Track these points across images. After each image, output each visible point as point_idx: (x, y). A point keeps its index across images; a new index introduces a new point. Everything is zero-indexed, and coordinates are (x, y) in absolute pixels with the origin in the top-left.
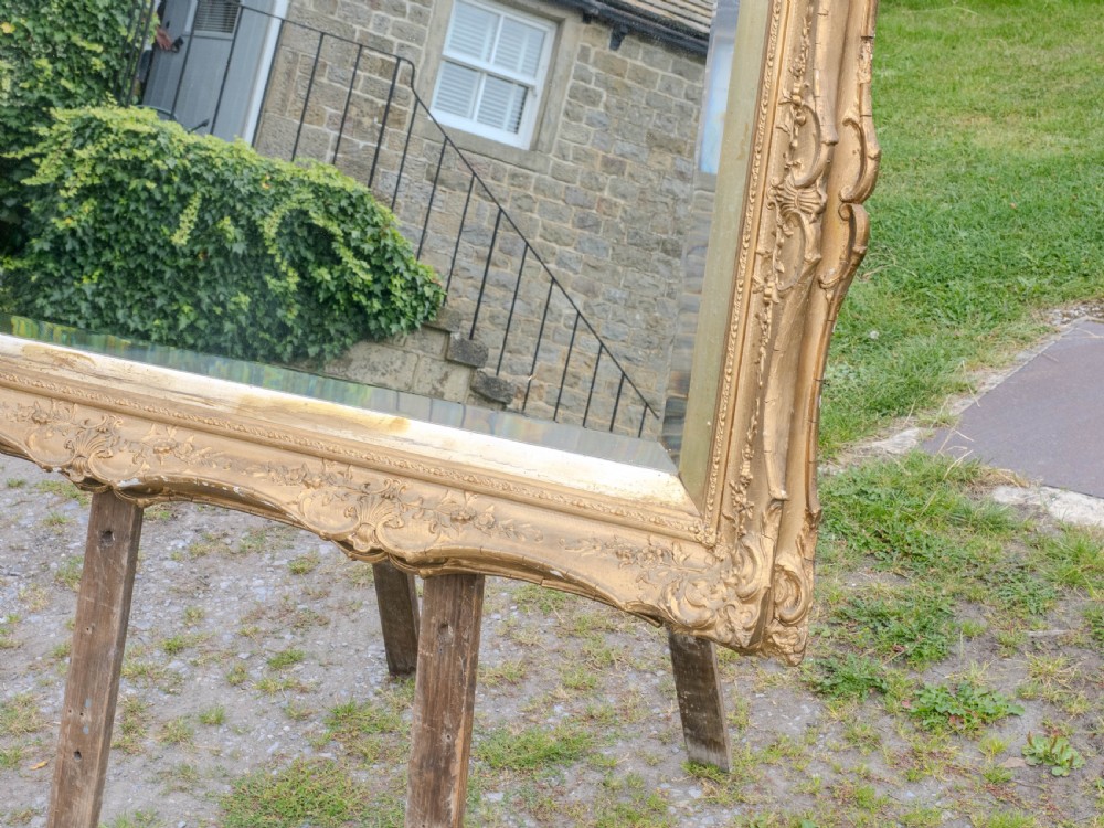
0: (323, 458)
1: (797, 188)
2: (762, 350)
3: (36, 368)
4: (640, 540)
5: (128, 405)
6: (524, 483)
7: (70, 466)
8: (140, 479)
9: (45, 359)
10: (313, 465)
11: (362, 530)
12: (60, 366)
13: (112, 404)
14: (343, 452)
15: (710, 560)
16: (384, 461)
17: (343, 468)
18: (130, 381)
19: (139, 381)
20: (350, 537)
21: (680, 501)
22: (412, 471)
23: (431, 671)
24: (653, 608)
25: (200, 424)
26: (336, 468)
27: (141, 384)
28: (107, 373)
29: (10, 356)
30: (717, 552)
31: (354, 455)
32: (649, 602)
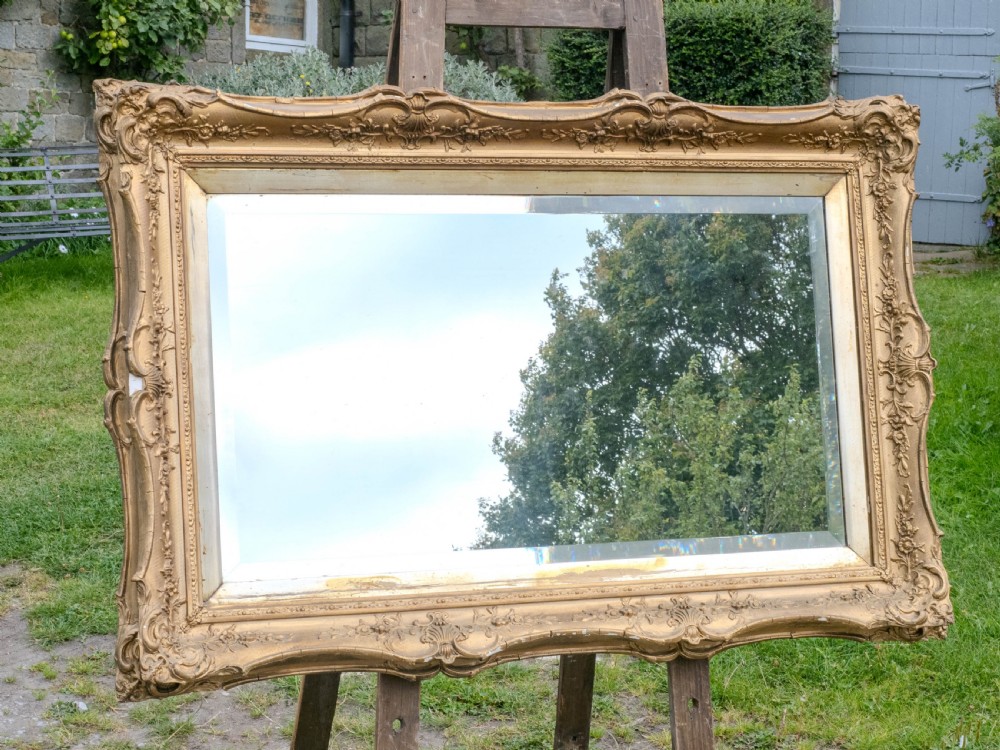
0: (621, 597)
1: (915, 358)
2: (901, 455)
3: (346, 595)
4: (847, 589)
5: (450, 602)
6: (767, 575)
7: (438, 654)
8: (503, 647)
9: (352, 587)
10: (616, 603)
11: (690, 631)
12: (368, 589)
13: (435, 604)
14: (637, 590)
15: (891, 589)
16: (668, 588)
17: (638, 600)
18: (438, 585)
19: (445, 583)
20: (684, 638)
21: (856, 561)
22: (691, 589)
23: (687, 736)
24: (884, 622)
25: (518, 599)
26: (634, 601)
27: (447, 585)
28: (413, 583)
29: (316, 592)
30: (894, 583)
31: (645, 589)
32: (882, 618)
